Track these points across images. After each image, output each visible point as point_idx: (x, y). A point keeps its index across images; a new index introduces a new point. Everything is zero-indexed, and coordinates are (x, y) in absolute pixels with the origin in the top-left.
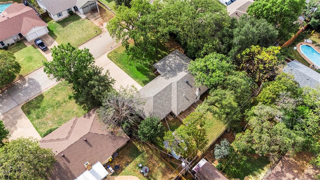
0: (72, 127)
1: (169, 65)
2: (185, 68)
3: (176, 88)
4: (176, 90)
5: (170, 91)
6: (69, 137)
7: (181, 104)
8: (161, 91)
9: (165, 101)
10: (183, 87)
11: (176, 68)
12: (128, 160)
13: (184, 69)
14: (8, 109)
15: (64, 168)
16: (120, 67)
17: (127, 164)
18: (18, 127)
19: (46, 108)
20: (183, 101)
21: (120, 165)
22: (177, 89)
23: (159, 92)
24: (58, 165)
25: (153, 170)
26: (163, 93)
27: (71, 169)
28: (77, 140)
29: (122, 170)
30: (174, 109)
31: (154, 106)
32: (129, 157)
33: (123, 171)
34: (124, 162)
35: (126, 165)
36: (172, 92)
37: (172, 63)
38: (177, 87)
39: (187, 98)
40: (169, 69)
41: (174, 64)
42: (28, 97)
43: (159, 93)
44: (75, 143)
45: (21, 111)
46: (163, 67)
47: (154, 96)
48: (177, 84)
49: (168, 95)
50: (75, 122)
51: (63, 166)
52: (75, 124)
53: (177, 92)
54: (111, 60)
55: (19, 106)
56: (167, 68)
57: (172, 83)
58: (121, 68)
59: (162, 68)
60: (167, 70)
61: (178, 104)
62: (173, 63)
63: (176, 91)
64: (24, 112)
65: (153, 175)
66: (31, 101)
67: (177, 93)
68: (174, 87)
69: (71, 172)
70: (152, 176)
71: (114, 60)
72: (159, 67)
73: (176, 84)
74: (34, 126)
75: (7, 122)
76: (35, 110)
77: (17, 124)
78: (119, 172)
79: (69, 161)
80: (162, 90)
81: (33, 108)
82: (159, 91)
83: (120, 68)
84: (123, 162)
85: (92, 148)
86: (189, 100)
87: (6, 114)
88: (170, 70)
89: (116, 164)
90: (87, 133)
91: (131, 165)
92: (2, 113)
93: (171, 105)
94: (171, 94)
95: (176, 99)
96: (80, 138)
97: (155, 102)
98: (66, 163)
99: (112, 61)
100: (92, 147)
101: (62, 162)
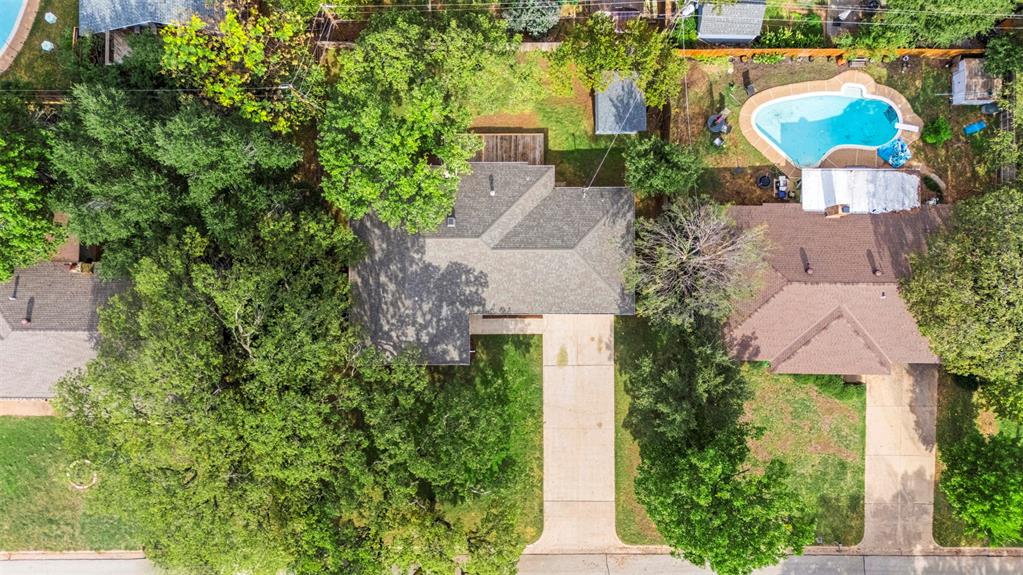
0: (807, 342)
1: (435, 319)
2: (411, 266)
3: (495, 225)
4: (498, 222)
5: (514, 233)
6: (832, 314)
7: (521, 181)
8: (541, 248)
9: (550, 219)
10: (473, 213)
11: (429, 292)
12: (728, 178)
13: (415, 267)
14: (893, 561)
15: (886, 249)
16: (540, 459)
17: (737, 172)
18: (899, 479)
19: (809, 481)
20: (507, 183)
21: (751, 184)
22: (493, 221)
23: (548, 248)
24: (896, 263)
25: (699, 114)
26: (539, 240)
27: (871, 238)
28: (827, 285)
29: (757, 169)
30: (545, 185)
31: (593, 227)
32: (721, 184)
33: (758, 164)
34: (740, 181)
35: (742, 172)
36: (511, 227)
37: (424, 315)
38: (490, 225)
39: (492, 183)
40: (445, 311)
41: (421, 308)
42: (830, 563)
43: (553, 248)
44: (836, 283)
45: (870, 526)
46: (452, 330)
47: (572, 248)
48: (483, 232)
49: (532, 227)
50: (790, 354)
51: (887, 253)
52: (790, 348)
53: (501, 215)
54: (541, 511)
55: (862, 551)
56: (446, 319)
57: (494, 248)
58: (542, 454)
59: (456, 331)
60: (452, 310)
61: (528, 186)
62: (419, 313)
63: (503, 219)
64: (862, 517)
65: (707, 103)
66: (829, 543)
67: (505, 211)
68: (496, 233)
69: (875, 232)
70: (712, 103)
71: (536, 503)
72: (459, 343)
73: (485, 237)
74: (863, 449)
75: (914, 518)
76: (837, 500)
77: (895, 491)
78: (767, 169)
79: (870, 254)
80: (536, 248)
81: (838, 509)
82: (546, 251)
83: (545, 455)
84: (741, 185)
85: (804, 246)
86: (491, 176)
87: (905, 550)
88: (444, 304)
89: (758, 192)
90: (796, 285)
91: (733, 161)
92: (913, 562)
93: (545, 200)
94: (520, 225)
95: (521, 200)
96: (817, 283)
97: (580, 236)
98: (876, 256)
99: (541, 505)
100: (802, 249)
101: (885, 261)
